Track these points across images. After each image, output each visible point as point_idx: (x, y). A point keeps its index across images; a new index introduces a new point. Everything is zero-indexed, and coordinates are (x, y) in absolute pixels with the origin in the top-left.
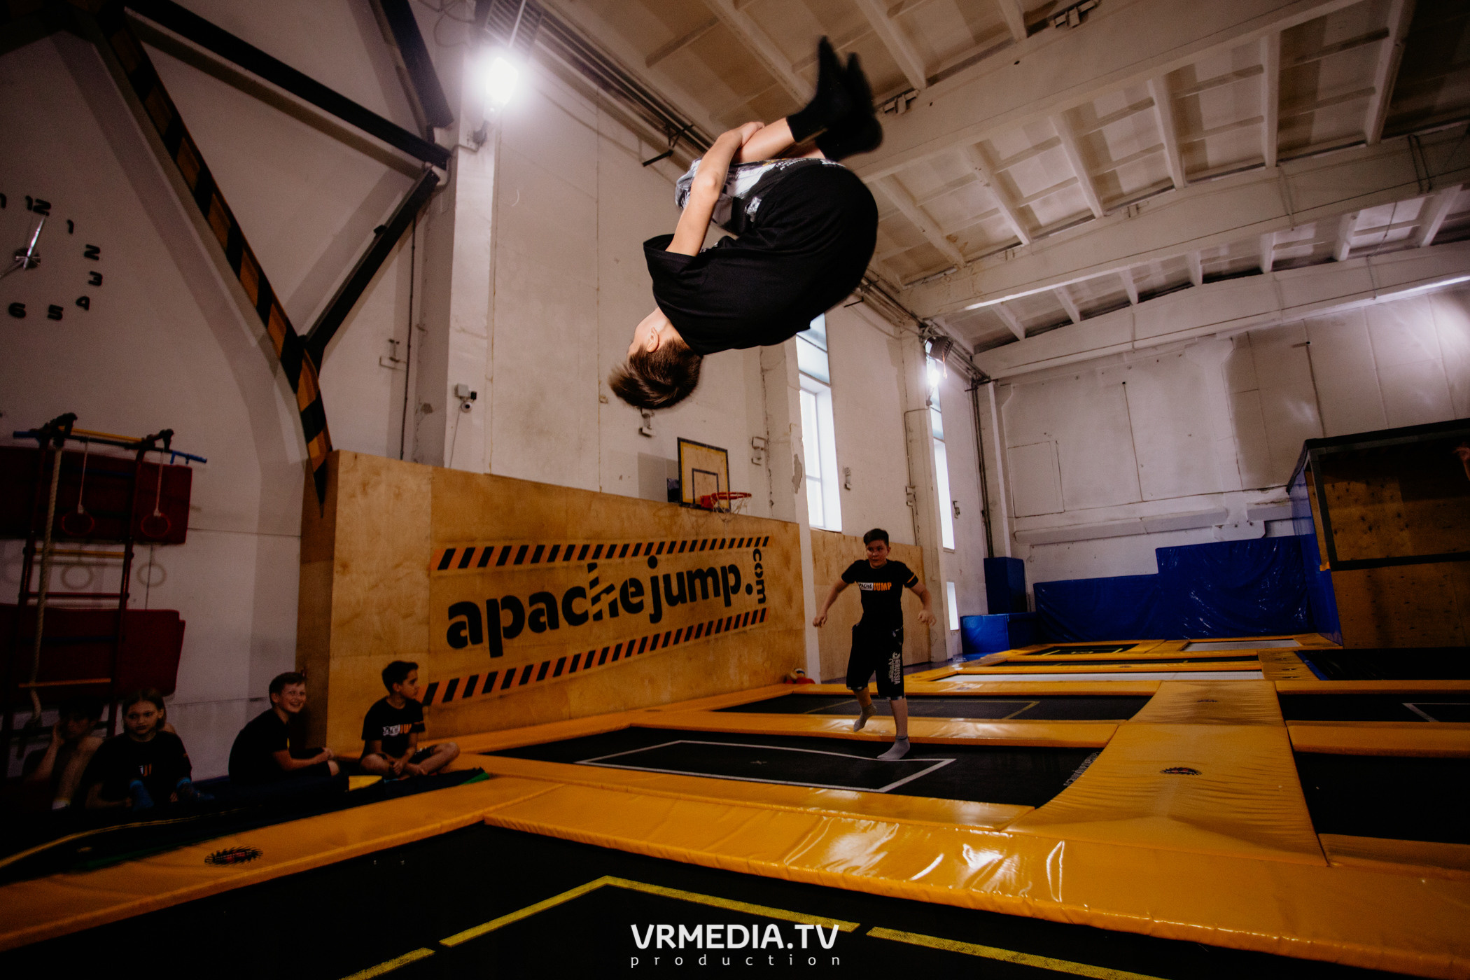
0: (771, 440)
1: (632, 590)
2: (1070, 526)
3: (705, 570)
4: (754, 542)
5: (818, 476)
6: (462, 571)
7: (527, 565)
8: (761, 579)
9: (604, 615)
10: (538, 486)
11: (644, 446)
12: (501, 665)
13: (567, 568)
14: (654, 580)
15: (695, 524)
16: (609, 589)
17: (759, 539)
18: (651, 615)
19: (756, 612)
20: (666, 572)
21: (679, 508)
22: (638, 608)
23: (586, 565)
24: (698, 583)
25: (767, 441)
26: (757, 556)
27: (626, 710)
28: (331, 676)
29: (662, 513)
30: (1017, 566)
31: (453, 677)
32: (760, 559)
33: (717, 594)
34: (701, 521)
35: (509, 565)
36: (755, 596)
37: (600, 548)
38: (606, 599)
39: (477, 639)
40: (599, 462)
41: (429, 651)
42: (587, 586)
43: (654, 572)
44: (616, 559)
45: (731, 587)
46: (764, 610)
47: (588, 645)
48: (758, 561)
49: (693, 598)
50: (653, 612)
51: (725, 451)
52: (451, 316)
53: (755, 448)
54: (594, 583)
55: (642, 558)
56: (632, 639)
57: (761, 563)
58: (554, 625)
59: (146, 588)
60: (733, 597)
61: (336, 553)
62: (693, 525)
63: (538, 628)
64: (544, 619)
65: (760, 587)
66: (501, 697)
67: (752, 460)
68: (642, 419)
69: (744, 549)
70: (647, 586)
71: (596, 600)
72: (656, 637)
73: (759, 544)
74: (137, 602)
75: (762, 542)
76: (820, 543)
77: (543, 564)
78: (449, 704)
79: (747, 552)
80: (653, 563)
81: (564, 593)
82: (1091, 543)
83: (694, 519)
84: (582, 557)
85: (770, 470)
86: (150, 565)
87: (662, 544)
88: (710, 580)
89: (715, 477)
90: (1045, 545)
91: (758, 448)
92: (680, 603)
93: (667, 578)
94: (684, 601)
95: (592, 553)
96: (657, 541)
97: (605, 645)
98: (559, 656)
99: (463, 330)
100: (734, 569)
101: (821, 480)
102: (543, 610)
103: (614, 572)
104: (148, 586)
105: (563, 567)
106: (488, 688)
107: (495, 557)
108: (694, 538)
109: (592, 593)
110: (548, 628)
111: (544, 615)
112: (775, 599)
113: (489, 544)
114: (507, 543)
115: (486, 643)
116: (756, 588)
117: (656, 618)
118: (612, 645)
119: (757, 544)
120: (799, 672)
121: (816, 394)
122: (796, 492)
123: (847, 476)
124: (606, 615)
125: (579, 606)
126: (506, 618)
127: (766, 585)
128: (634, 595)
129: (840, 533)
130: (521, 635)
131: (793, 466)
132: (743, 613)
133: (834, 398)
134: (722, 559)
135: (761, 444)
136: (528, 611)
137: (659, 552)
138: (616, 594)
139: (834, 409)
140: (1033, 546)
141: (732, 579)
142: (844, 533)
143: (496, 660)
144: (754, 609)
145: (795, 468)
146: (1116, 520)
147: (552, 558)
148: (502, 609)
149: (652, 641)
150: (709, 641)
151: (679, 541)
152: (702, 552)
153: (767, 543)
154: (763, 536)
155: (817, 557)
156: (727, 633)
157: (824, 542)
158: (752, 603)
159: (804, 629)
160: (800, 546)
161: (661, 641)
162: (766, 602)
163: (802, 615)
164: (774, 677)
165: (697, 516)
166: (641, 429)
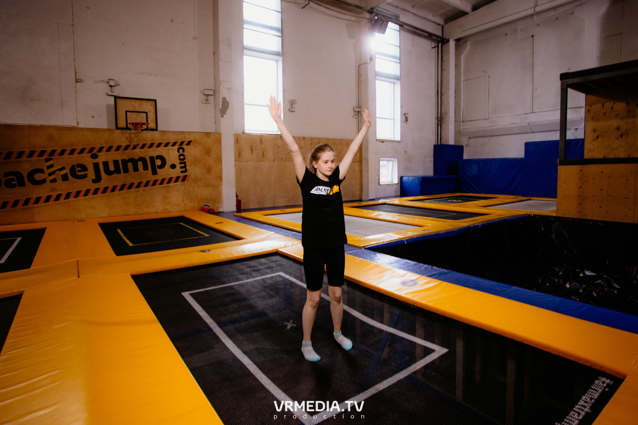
0: (218, 90)
1: (80, 169)
2: (489, 127)
3: (136, 159)
4: (178, 144)
8: (184, 161)
9: (57, 179)
13: (30, 160)
14: (96, 165)
15: (128, 137)
16: (63, 169)
17: (182, 143)
18: (93, 180)
19: (178, 178)
20: (105, 160)
21: (116, 130)
22: (85, 176)
23: (44, 159)
24: (130, 165)
25: (215, 91)
26: (181, 151)
30: (458, 149)
32: (184, 151)
33: (145, 168)
34: (133, 136)
36: (178, 170)
37: (54, 151)
38: (59, 173)
42: (45, 169)
43: (95, 161)
44: (66, 156)
45: (157, 166)
46: (186, 176)
47: (47, 193)
48: (181, 153)
49: (126, 171)
50: (94, 178)
51: (154, 100)
53: (205, 95)
54: (52, 166)
55: (87, 155)
56: (80, 190)
57: (184, 153)
58: (22, 185)
60: (158, 170)
62: (126, 138)
63: (10, 186)
64: (15, 182)
65: (183, 165)
67: (202, 101)
69: (170, 147)
70: (90, 167)
71: (51, 174)
72: (97, 189)
73: (181, 146)
75: (185, 143)
77: (12, 160)
79: (172, 149)
80: (95, 156)
81: (28, 171)
82: (501, 137)
83: (128, 135)
84: (41, 155)
85: (215, 106)
88: (140, 163)
89: (145, 114)
90: (476, 137)
91: (207, 95)
92: (115, 174)
94: (119, 173)
95: (48, 154)
96: (97, 147)
98: (27, 198)
100: (161, 158)
102: (14, 179)
103: (65, 161)
105: (27, 161)
108: (128, 144)
109: (48, 171)
110: (18, 186)
112: (193, 171)
116: (178, 166)
121: (277, 61)
123: (292, 104)
124: (59, 180)
125: (38, 177)
127: (187, 164)
128: (79, 171)
131: (222, 103)
132: (167, 177)
133: (284, 63)
134: (149, 153)
135: (211, 93)
136: (3, 179)
137: (101, 149)
138: (67, 171)
139: (283, 69)
140: (470, 138)
141: (158, 162)
144: (177, 176)
146: (515, 124)
149: (94, 191)
150: (138, 191)
151: (115, 146)
152: (134, 151)
153: (191, 144)
154: (188, 140)
155: (253, 148)
156: (154, 187)
157: (261, 140)
158: (177, 172)
159: (222, 184)
160: (221, 144)
161: (101, 191)
162: (187, 172)
163: (220, 178)
164: (193, 207)
165: (131, 134)
166: (107, 93)
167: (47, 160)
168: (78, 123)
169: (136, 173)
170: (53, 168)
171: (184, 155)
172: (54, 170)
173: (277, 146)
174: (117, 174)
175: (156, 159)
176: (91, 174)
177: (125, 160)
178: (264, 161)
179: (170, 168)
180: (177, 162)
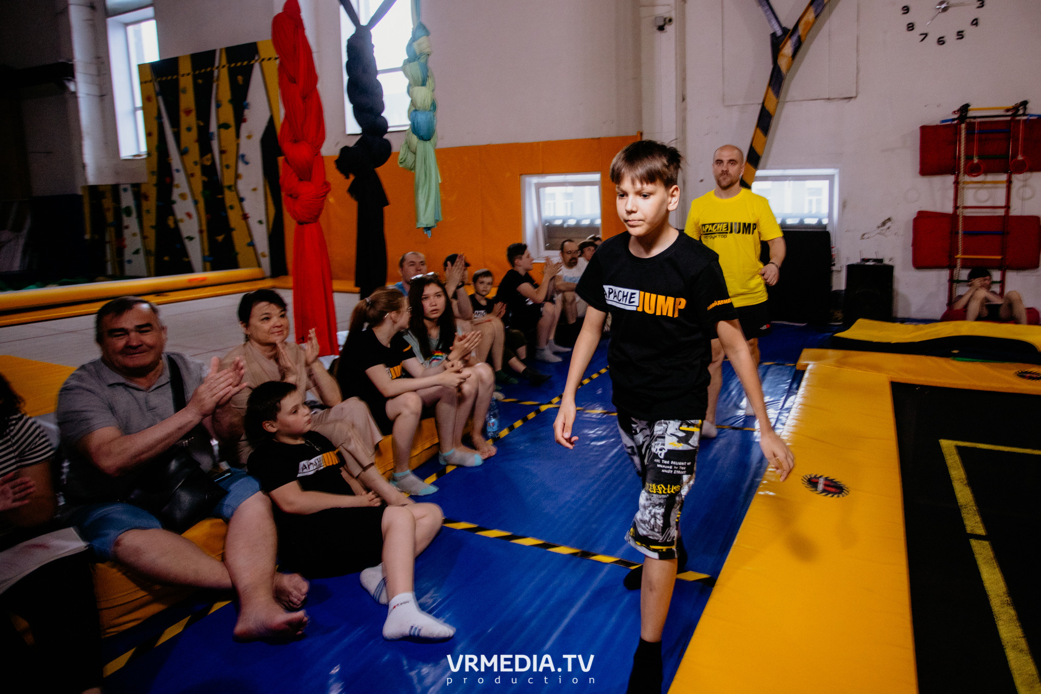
74: (1014, 211)
86: (1026, 185)
104: (1023, 200)
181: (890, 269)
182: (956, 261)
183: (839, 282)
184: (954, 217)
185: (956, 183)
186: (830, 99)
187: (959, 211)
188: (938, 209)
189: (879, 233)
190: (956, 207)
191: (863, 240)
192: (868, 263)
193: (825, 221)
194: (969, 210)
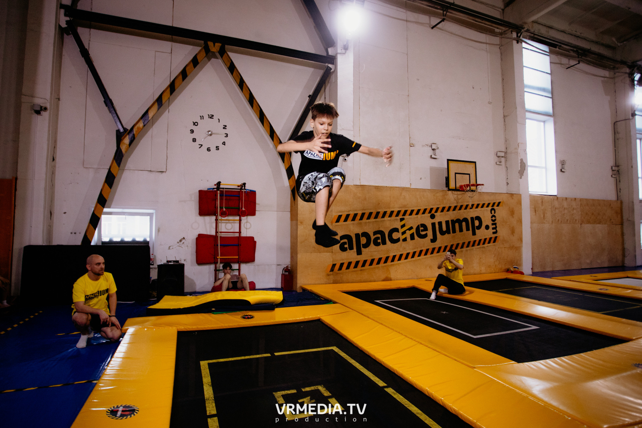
0: (508, 152)
1: (422, 228)
3: (461, 219)
4: (491, 205)
5: (544, 166)
6: (345, 223)
7: (372, 220)
8: (495, 222)
9: (407, 239)
10: (377, 188)
11: (433, 163)
12: (361, 258)
13: (390, 220)
14: (433, 225)
15: (456, 198)
16: (411, 228)
17: (494, 204)
18: (431, 239)
19: (491, 238)
20: (440, 221)
21: (447, 191)
22: (425, 236)
23: (399, 219)
24: (457, 225)
25: (506, 153)
26: (493, 212)
27: (417, 279)
28: (298, 260)
29: (438, 195)
31: (342, 262)
32: (495, 213)
33: (468, 229)
34: (460, 197)
35: (364, 220)
36: (491, 230)
37: (406, 211)
38: (408, 233)
39: (351, 248)
40: (410, 173)
41: (332, 252)
42: (399, 228)
43: (433, 221)
44: (414, 216)
45: (476, 226)
46: (496, 238)
47: (400, 252)
48: (493, 214)
49: (454, 232)
50: (432, 238)
51: (475, 162)
52: (338, 124)
53: (498, 157)
54: (403, 226)
55: (427, 215)
56: (421, 249)
57: (495, 214)
58: (384, 243)
59: (246, 229)
60: (477, 231)
61: (299, 218)
62: (455, 199)
63: (377, 244)
64: (379, 241)
65: (494, 226)
66: (361, 270)
67: (496, 163)
68: (432, 151)
69: (485, 208)
70: (430, 227)
71: (404, 233)
72: (434, 249)
73: (494, 206)
74: (244, 234)
75: (496, 204)
76: (540, 202)
77: (379, 219)
78: (340, 271)
79: (487, 210)
80: (433, 217)
81: (389, 230)
83: (456, 196)
84: (397, 215)
85: (507, 167)
86: (247, 222)
87: (438, 209)
88: (464, 224)
89: (468, 175)
91: (500, 156)
92: (447, 234)
93: (440, 223)
94: (449, 233)
95: (402, 214)
96: (435, 207)
97: (408, 252)
98: (386, 256)
99: (343, 129)
100: (478, 218)
101: (546, 168)
102: (379, 237)
103: (413, 221)
104: (247, 229)
105: (389, 220)
106: (356, 266)
107: (358, 217)
108: (456, 205)
109: (401, 230)
110: (381, 244)
111: (380, 239)
112: (502, 232)
113: (356, 212)
114: (364, 212)
115: (355, 250)
116: (491, 227)
117: (434, 240)
118: (411, 252)
119: (493, 206)
120: (514, 268)
121: (544, 122)
122: (521, 178)
123: (562, 165)
124: (409, 239)
125: (395, 236)
126: (363, 240)
127: (497, 225)
128: (422, 231)
129: (556, 196)
130: (369, 247)
131: (520, 165)
132: (483, 238)
133: (555, 123)
134: (470, 214)
135: (503, 154)
136: (373, 238)
137: (436, 211)
138: (414, 231)
141: (477, 223)
142: (558, 196)
143: (359, 256)
144: (489, 237)
145: (521, 166)
147: (383, 216)
148: (362, 237)
149: (431, 250)
150: (462, 251)
151: (447, 206)
152: (460, 211)
153: (500, 205)
154: (498, 201)
155: (537, 209)
156: (473, 247)
157: (542, 201)
158: (489, 233)
159: (522, 246)
160: (521, 205)
161: (436, 250)
162: (497, 233)
163: (521, 240)
164: (501, 269)
165: (457, 195)
166: (431, 156)
167: (402, 220)
168: (411, 184)
169: (461, 233)
170: (405, 227)
171: (495, 216)
172: (405, 230)
173: (555, 208)
174: (448, 234)
175: (475, 220)
176: (430, 233)
177: (454, 220)
178: (544, 223)
179: (485, 229)
180: (490, 223)
181: (183, 266)
182: (218, 260)
183: (154, 275)
184: (215, 237)
185: (216, 220)
186: (152, 171)
187: (219, 235)
188: (208, 233)
189: (178, 246)
190: (217, 232)
191: (170, 250)
192: (170, 263)
193: (148, 240)
194: (222, 234)
